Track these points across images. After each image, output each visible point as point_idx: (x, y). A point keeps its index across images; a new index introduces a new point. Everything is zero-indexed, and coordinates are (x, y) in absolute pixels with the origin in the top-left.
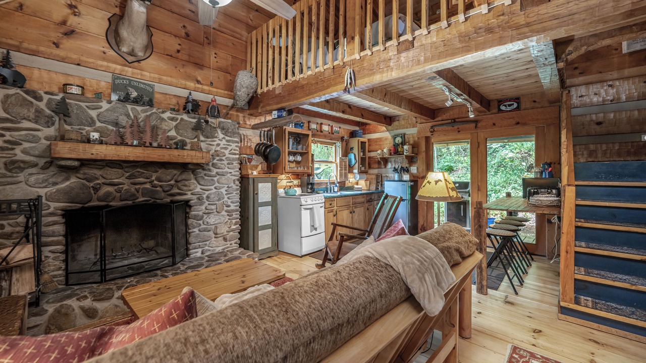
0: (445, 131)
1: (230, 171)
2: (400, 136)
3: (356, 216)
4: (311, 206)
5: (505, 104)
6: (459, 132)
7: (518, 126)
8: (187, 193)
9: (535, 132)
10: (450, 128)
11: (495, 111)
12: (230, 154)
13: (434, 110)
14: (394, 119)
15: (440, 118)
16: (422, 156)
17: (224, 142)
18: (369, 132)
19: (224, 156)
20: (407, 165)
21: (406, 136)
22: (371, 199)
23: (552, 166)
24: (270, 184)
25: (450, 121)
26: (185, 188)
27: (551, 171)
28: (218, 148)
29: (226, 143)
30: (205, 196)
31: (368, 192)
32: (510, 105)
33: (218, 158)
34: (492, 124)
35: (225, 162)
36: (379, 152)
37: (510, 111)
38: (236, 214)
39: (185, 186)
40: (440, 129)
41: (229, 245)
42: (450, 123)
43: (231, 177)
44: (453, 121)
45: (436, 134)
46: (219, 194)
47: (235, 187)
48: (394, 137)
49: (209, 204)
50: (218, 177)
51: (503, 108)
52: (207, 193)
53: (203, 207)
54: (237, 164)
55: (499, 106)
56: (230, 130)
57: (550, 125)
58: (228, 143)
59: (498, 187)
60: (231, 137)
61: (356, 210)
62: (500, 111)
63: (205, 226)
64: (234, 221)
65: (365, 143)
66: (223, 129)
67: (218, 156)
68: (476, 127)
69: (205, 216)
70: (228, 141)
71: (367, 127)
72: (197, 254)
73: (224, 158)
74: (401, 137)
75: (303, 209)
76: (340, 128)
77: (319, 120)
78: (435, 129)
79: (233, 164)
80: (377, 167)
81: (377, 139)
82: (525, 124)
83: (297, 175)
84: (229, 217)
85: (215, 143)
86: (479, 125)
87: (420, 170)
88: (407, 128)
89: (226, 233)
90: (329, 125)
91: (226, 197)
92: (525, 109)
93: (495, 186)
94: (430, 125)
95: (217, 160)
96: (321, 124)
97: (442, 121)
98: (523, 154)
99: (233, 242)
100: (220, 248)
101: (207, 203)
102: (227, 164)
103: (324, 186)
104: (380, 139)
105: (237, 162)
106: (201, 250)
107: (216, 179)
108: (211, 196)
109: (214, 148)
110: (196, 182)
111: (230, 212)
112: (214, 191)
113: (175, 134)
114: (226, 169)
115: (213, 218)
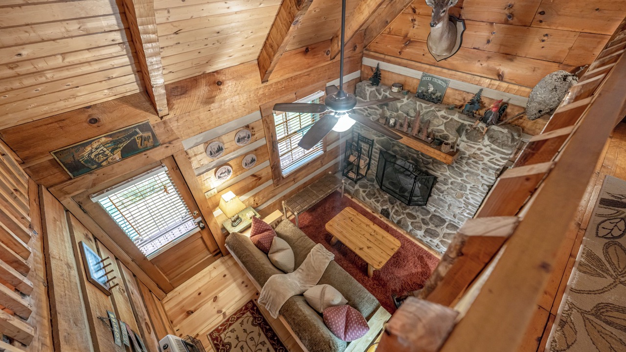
1: (482, 174)
8: (436, 171)
12: (489, 161)
17: (488, 149)
19: (482, 161)
26: (437, 168)
28: (478, 152)
29: (490, 150)
30: (450, 181)
35: (481, 166)
38: (472, 208)
39: (437, 166)
41: (456, 222)
43: (481, 180)
46: (462, 186)
47: (481, 189)
49: (451, 188)
50: (468, 174)
52: (453, 180)
53: (446, 187)
54: (493, 173)
56: (499, 141)
58: (492, 152)
60: (500, 147)
63: (443, 199)
64: (468, 211)
66: (491, 137)
67: (475, 158)
69: (446, 193)
70: (492, 149)
72: (431, 209)
73: (480, 162)
79: (488, 171)
84: (465, 206)
85: (476, 147)
89: (457, 213)
95: (473, 161)
101: (450, 186)
102: (483, 169)
105: (494, 171)
106: (434, 209)
107: (465, 174)
108: (456, 184)
109: (473, 150)
110: (447, 168)
111: (467, 204)
112: (459, 181)
113: (444, 129)
114: (479, 172)
115: (450, 198)
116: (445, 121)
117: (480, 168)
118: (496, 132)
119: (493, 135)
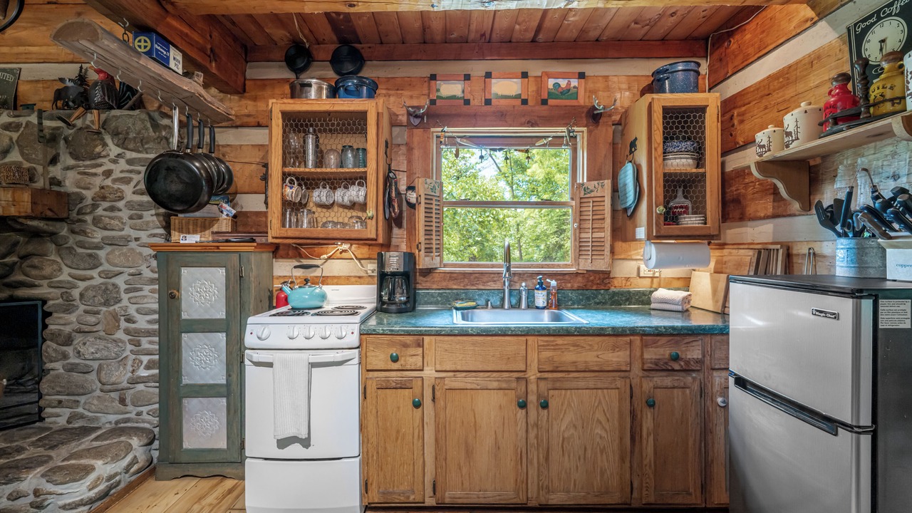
1: (134, 234)
2: (898, 5)
3: (562, 423)
8: (37, 282)
12: (134, 193)
17: (123, 164)
19: (121, 198)
24: (224, 270)
26: (34, 272)
28: (108, 182)
29: (128, 167)
30: (76, 293)
33: (106, 204)
35: (125, 214)
36: (765, 136)
38: (151, 343)
39: (34, 267)
41: (132, 415)
43: (140, 249)
46: (107, 289)
47: (148, 274)
48: (857, 34)
49: (86, 312)
50: (109, 249)
52: (82, 285)
53: (73, 317)
54: (155, 218)
56: (132, 135)
58: (132, 168)
60: (139, 152)
61: (556, 399)
63: (77, 361)
64: (145, 359)
65: (702, 110)
66: (115, 134)
67: (104, 198)
69: (78, 339)
70: (130, 162)
72: (58, 419)
73: (121, 204)
75: (247, 362)
76: (582, 76)
77: (479, 67)
79: (140, 217)
80: (770, 211)
84: (133, 347)
85: (99, 170)
89: (125, 384)
90: (525, 75)
91: (125, 297)
95: (105, 210)
96: (487, 76)
99: (145, 409)
100: (113, 418)
101: (82, 308)
102: (131, 218)
105: (153, 212)
106: (66, 412)
107: (102, 254)
108: (91, 293)
109: (98, 181)
110: (59, 260)
111: (135, 336)
112: (98, 281)
113: (20, 159)
114: (128, 231)
115: (93, 344)
116: (15, 136)
117: (125, 219)
118: (119, 120)
119: (117, 128)
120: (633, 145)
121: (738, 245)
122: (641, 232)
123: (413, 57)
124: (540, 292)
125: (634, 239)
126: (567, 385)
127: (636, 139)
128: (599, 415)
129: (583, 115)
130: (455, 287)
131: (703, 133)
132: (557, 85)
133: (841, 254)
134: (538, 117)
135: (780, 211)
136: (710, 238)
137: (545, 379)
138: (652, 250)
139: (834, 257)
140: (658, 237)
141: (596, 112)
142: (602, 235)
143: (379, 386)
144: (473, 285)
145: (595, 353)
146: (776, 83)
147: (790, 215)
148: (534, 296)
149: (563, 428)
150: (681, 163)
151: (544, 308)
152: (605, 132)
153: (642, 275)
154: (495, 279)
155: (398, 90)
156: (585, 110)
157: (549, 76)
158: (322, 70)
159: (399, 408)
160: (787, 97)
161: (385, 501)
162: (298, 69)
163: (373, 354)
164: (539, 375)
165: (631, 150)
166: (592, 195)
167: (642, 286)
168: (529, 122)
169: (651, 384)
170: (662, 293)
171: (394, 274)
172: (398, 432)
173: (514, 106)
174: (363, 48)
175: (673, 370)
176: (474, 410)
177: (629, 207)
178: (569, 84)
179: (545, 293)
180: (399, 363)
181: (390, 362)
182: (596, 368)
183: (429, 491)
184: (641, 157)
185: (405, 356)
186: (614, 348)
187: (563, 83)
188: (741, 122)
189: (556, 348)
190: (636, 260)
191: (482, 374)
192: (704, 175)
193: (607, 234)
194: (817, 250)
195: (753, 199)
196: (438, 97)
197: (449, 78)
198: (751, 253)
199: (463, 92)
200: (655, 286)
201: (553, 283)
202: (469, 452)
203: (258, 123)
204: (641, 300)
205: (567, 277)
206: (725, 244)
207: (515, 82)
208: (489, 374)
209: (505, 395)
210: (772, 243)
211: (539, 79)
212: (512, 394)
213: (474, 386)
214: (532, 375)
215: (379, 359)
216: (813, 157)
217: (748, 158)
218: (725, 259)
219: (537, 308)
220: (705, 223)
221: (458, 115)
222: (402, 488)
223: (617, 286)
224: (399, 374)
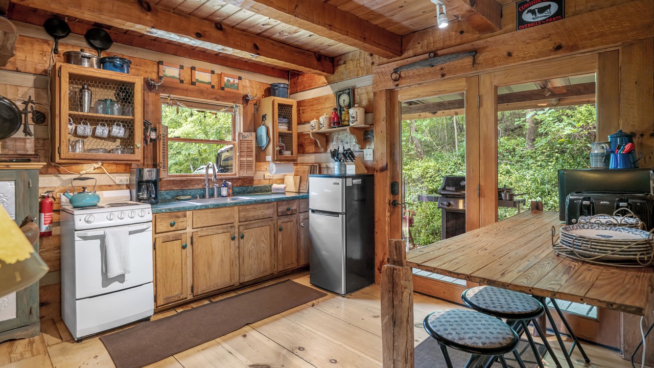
0: (418, 76)
2: (347, 91)
3: (249, 244)
4: (100, 232)
5: (532, 8)
6: (443, 75)
7: (559, 55)
9: (597, 64)
10: (428, 69)
11: (512, 25)
13: (402, 37)
14: (338, 61)
15: (411, 53)
16: (381, 128)
18: (302, 87)
20: (357, 148)
21: (356, 90)
22: (288, 210)
23: (635, 140)
24: (13, 183)
25: (427, 55)
27: (630, 152)
31: (297, 195)
32: (541, 10)
34: (505, 53)
36: (313, 122)
37: (542, 22)
40: (411, 74)
42: (426, 60)
44: (432, 55)
45: (403, 83)
48: (338, 95)
51: (527, 17)
55: (520, 14)
57: (631, 44)
59: (547, 186)
61: (247, 233)
62: (522, 24)
65: (291, 106)
68: (474, 62)
71: (300, 79)
74: (349, 94)
75: (77, 238)
76: (240, 78)
77: (188, 62)
78: (402, 75)
80: (314, 151)
81: (314, 99)
82: (574, 48)
83: (126, 164)
86: (481, 58)
87: (378, 154)
88: (358, 76)
90: (213, 72)
92: (575, 14)
93: (542, 183)
94: (394, 65)
96: (193, 68)
97: (415, 56)
98: (590, 129)
103: (200, 186)
104: (317, 100)
120: (264, 117)
121: (303, 164)
122: (269, 158)
123: (147, 47)
124: (224, 188)
125: (264, 161)
126: (251, 226)
127: (266, 115)
128: (263, 238)
129: (241, 98)
130: (176, 189)
131: (291, 116)
132: (228, 81)
133: (336, 167)
134: (220, 96)
135: (317, 151)
136: (294, 161)
137: (242, 225)
138: (273, 166)
139: (334, 168)
140: (276, 161)
141: (247, 98)
142: (251, 159)
143: (164, 241)
144: (186, 187)
145: (261, 211)
146: (315, 101)
147: (320, 153)
148: (221, 191)
149: (249, 246)
150: (283, 128)
151: (226, 196)
152: (251, 108)
153: (265, 178)
154: (199, 183)
155: (137, 65)
156: (242, 96)
157: (226, 75)
158: (77, 40)
159: (174, 251)
160: (319, 108)
161: (168, 302)
162: (58, 36)
163: (160, 224)
164: (239, 224)
165: (263, 119)
166: (246, 139)
167: (266, 183)
168: (215, 98)
169: (281, 222)
170: (275, 186)
171: (148, 182)
172: (173, 264)
173: (208, 88)
174: (111, 33)
175: (288, 215)
176: (211, 245)
177: (264, 146)
178: (234, 81)
179: (227, 188)
180: (174, 227)
181: (170, 227)
182: (262, 218)
183: (189, 292)
184: (269, 122)
185: (178, 223)
186: (268, 208)
187: (231, 80)
188: (303, 113)
189: (247, 210)
190: (263, 171)
191: (214, 227)
192: (291, 134)
193: (253, 159)
194: (328, 166)
195: (308, 145)
196: (164, 75)
197: (171, 65)
198: (308, 167)
199: (180, 75)
200: (271, 183)
201: (230, 183)
202: (209, 267)
203: (17, 69)
204: (267, 190)
205: (234, 180)
206: (297, 164)
207: (208, 75)
208: (218, 226)
209: (226, 235)
210: (315, 163)
211: (220, 76)
212: (228, 234)
213: (211, 234)
214: (236, 224)
215: (163, 226)
216: (327, 133)
217: (306, 129)
218: (298, 170)
219: (223, 197)
220: (292, 155)
221: (178, 89)
222: (175, 294)
223: (256, 184)
224: (173, 233)
